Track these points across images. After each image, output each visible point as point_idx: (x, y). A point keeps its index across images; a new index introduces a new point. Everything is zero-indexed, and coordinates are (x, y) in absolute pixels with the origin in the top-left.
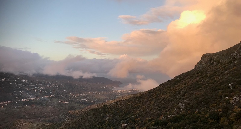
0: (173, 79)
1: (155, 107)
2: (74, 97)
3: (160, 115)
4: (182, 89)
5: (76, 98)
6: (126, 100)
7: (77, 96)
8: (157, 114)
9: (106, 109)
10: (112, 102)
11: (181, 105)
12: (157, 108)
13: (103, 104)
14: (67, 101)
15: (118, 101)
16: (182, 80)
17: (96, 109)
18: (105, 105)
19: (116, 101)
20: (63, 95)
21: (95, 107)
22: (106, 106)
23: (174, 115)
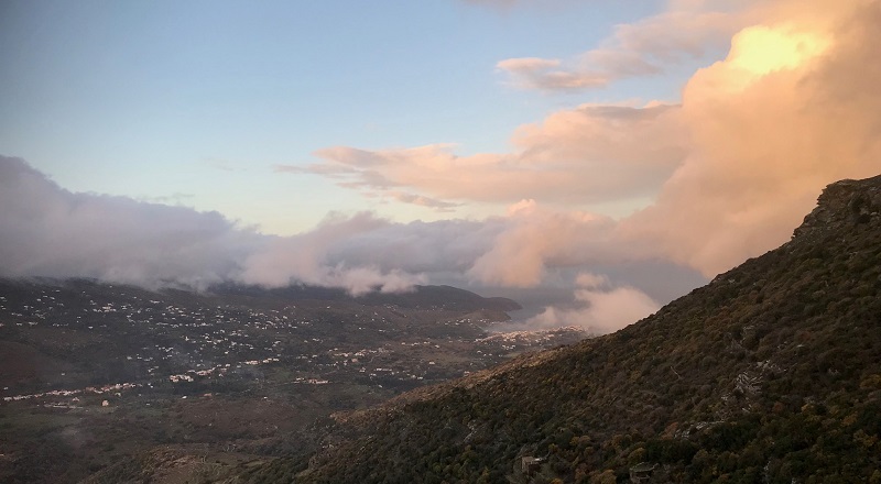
0: (712, 284)
1: (646, 393)
2: (350, 361)
3: (664, 423)
4: (747, 321)
5: (355, 366)
6: (537, 368)
7: (359, 358)
8: (654, 418)
9: (461, 402)
10: (486, 375)
11: (746, 381)
12: (655, 397)
13: (454, 383)
14: (323, 378)
15: (505, 374)
16: (747, 284)
17: (427, 405)
18: (457, 389)
19: (500, 371)
20: (310, 357)
21: (424, 395)
22: (463, 391)
23: (718, 418)
